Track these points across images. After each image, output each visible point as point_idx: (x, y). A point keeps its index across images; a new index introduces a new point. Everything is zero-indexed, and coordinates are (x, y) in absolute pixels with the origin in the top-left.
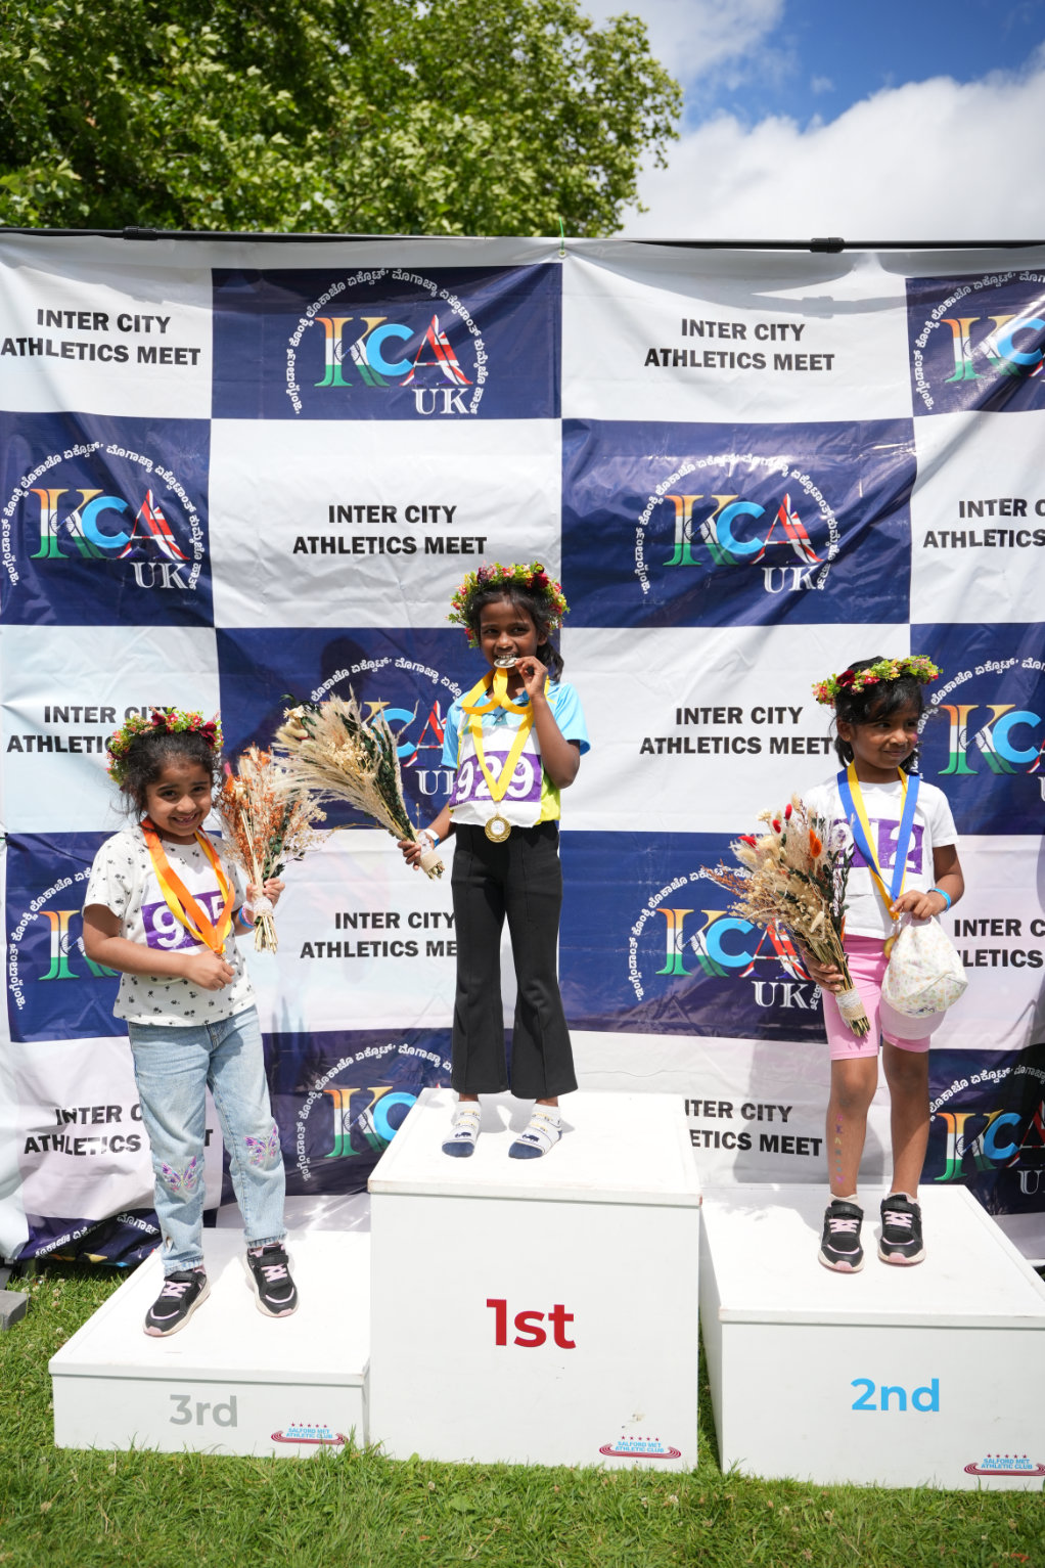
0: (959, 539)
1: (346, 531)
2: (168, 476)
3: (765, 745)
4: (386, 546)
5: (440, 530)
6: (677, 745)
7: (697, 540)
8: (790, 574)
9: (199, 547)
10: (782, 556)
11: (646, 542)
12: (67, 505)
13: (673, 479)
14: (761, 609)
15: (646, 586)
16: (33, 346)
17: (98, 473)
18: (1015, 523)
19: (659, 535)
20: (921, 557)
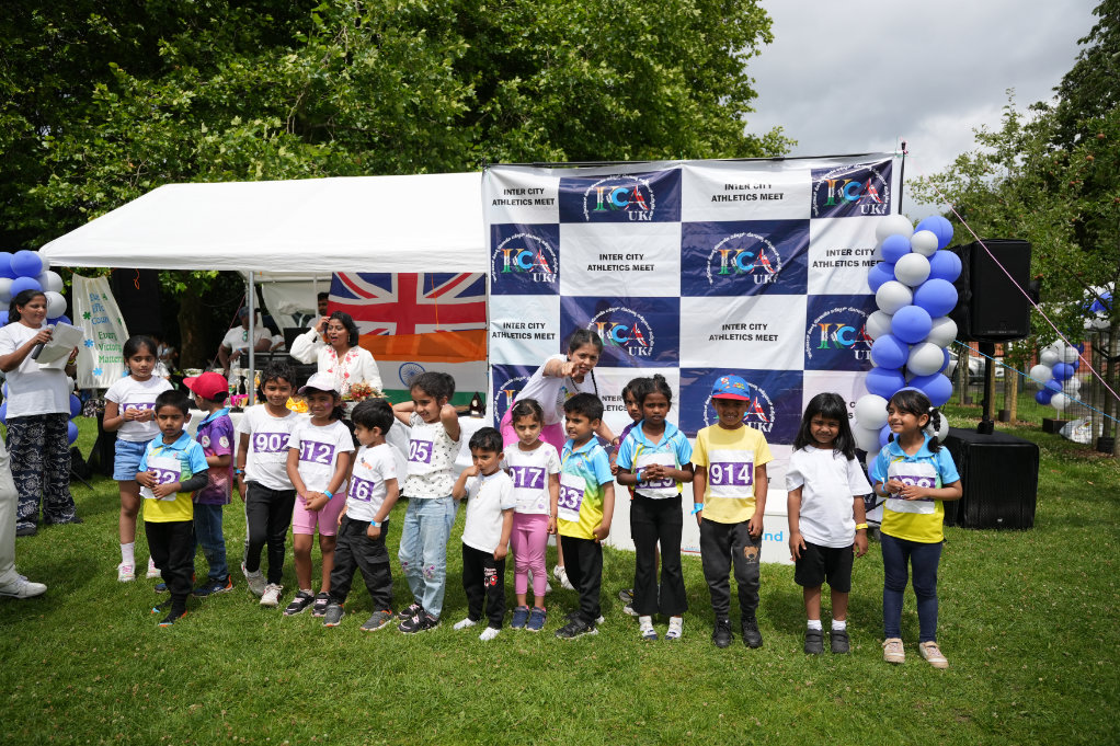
0: (826, 264)
1: (605, 263)
2: (546, 244)
3: (754, 337)
4: (619, 268)
5: (638, 262)
6: (723, 337)
7: (730, 265)
8: (763, 277)
9: (556, 269)
10: (760, 271)
11: (711, 266)
12: (513, 255)
13: (721, 243)
14: (753, 290)
15: (711, 281)
16: (502, 202)
17: (521, 243)
18: (848, 258)
19: (716, 263)
20: (811, 270)
